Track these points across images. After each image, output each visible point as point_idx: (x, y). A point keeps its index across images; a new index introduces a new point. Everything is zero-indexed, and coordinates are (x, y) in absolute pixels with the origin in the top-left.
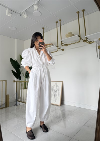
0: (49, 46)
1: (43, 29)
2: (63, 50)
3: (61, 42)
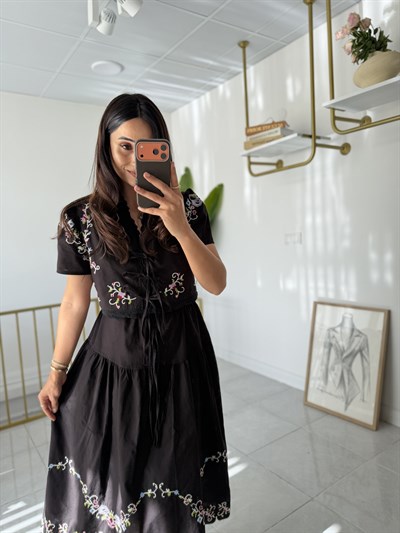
0: (266, 134)
1: (244, 48)
2: (345, 149)
3: (334, 109)
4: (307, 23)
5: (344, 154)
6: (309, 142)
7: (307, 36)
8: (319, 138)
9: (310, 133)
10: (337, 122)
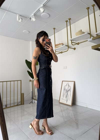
1: (54, 29)
3: (71, 41)
4: (66, 25)
5: (74, 50)
6: (67, 47)
7: (66, 28)
8: (69, 46)
9: (67, 45)
10: (72, 43)
